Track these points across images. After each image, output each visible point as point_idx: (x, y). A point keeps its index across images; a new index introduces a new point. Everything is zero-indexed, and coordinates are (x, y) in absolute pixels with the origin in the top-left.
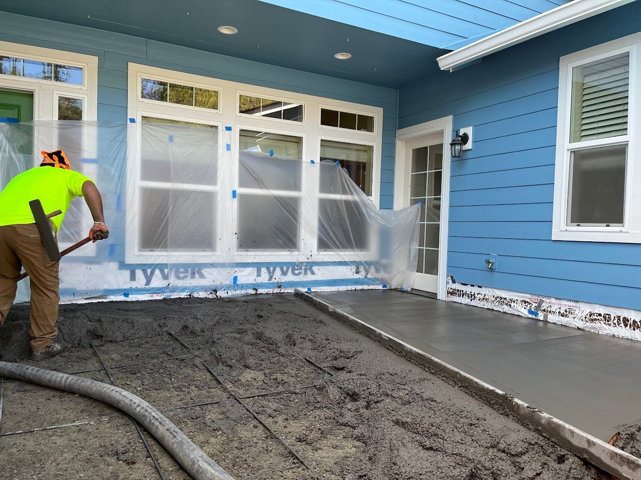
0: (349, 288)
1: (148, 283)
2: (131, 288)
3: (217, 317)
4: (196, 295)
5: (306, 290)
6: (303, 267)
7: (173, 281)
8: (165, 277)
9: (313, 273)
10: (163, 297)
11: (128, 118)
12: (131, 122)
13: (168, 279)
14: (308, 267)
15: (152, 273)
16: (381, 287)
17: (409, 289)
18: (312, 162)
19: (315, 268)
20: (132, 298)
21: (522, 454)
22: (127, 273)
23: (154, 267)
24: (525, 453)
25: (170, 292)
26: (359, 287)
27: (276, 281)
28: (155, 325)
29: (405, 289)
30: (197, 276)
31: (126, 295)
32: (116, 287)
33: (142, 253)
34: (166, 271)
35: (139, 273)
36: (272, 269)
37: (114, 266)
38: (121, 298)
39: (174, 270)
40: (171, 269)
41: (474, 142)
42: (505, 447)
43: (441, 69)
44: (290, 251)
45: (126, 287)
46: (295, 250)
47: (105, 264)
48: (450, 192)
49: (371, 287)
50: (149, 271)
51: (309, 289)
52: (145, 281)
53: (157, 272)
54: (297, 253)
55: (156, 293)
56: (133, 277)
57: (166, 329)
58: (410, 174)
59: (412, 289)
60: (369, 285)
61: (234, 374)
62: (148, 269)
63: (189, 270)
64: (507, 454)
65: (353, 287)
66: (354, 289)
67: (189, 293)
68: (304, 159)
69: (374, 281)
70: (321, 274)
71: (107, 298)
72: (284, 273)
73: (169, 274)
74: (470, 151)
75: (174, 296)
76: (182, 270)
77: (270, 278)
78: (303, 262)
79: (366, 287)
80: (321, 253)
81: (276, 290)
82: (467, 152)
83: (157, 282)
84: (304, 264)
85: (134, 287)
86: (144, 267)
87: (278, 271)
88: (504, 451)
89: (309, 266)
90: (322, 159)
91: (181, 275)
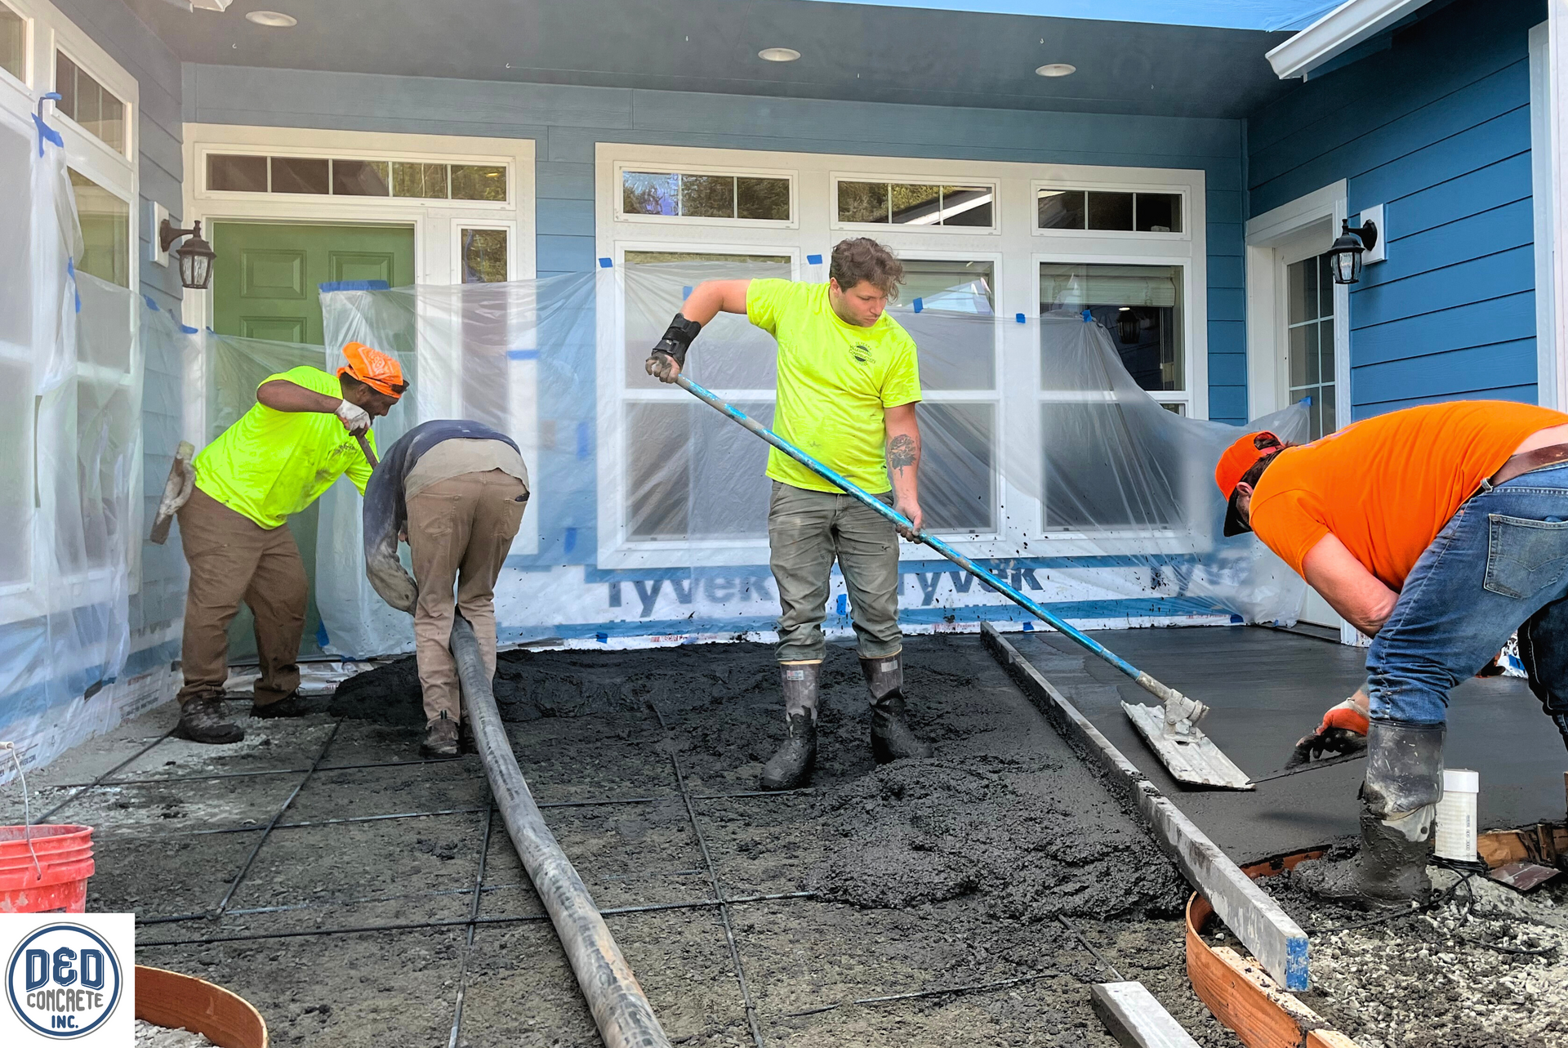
0: (1135, 622)
1: (647, 611)
2: (612, 622)
3: (759, 677)
4: (752, 637)
5: (1020, 628)
6: (1010, 572)
7: (703, 607)
8: (685, 598)
9: (1036, 586)
10: (680, 642)
11: (598, 257)
12: (602, 266)
13: (689, 602)
14: (1023, 571)
15: (656, 590)
16: (1225, 621)
17: (1291, 623)
18: (1021, 318)
19: (1040, 574)
20: (614, 644)
21: (1085, 862)
22: (602, 590)
23: (661, 575)
24: (1092, 862)
25: (694, 632)
26: (1164, 621)
27: (941, 605)
28: (626, 689)
29: (1281, 623)
30: (755, 595)
31: (602, 637)
32: (580, 621)
33: (632, 545)
34: (686, 584)
35: (628, 590)
36: (929, 576)
37: (575, 574)
38: (592, 644)
39: (702, 584)
40: (697, 581)
41: (1388, 242)
42: (1058, 850)
43: (1280, 78)
44: (972, 532)
45: (601, 619)
46: (986, 529)
47: (557, 570)
48: (1353, 368)
49: (1198, 620)
50: (649, 585)
51: (1028, 625)
52: (640, 608)
53: (667, 587)
54: (991, 537)
55: (665, 634)
56: (615, 600)
57: (647, 697)
58: (1286, 328)
59: (1299, 622)
60: (1190, 614)
61: (718, 766)
62: (649, 581)
63: (737, 581)
64: (1060, 861)
65: (1146, 622)
66: (1149, 625)
67: (736, 634)
68: (998, 313)
69: (1203, 605)
70: (1054, 588)
71: (562, 644)
72: (963, 587)
73: (693, 590)
74: (1383, 267)
75: (704, 639)
76: (720, 581)
77: (928, 600)
78: (1007, 561)
79: (1182, 620)
80: (1051, 536)
81: (943, 628)
82: (1376, 270)
83: (667, 608)
84: (1012, 563)
85: (618, 620)
86: (639, 577)
87: (946, 580)
88: (1054, 857)
89: (1026, 568)
90: (1044, 308)
91: (720, 593)
